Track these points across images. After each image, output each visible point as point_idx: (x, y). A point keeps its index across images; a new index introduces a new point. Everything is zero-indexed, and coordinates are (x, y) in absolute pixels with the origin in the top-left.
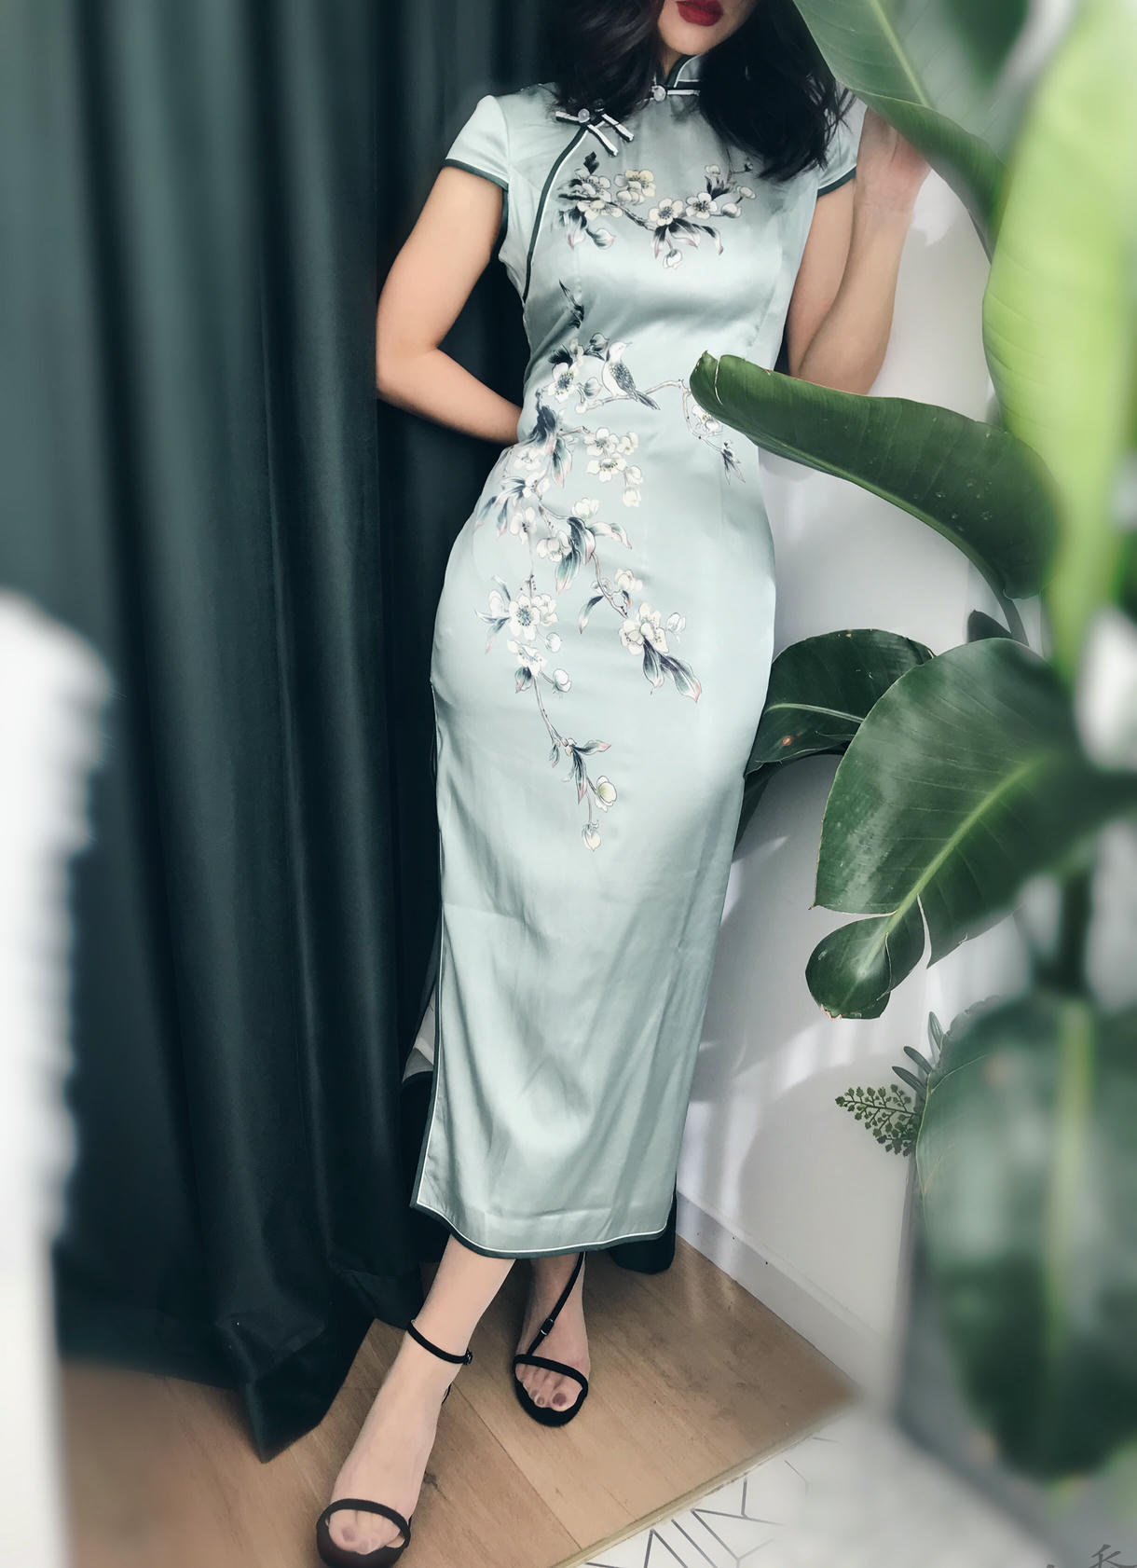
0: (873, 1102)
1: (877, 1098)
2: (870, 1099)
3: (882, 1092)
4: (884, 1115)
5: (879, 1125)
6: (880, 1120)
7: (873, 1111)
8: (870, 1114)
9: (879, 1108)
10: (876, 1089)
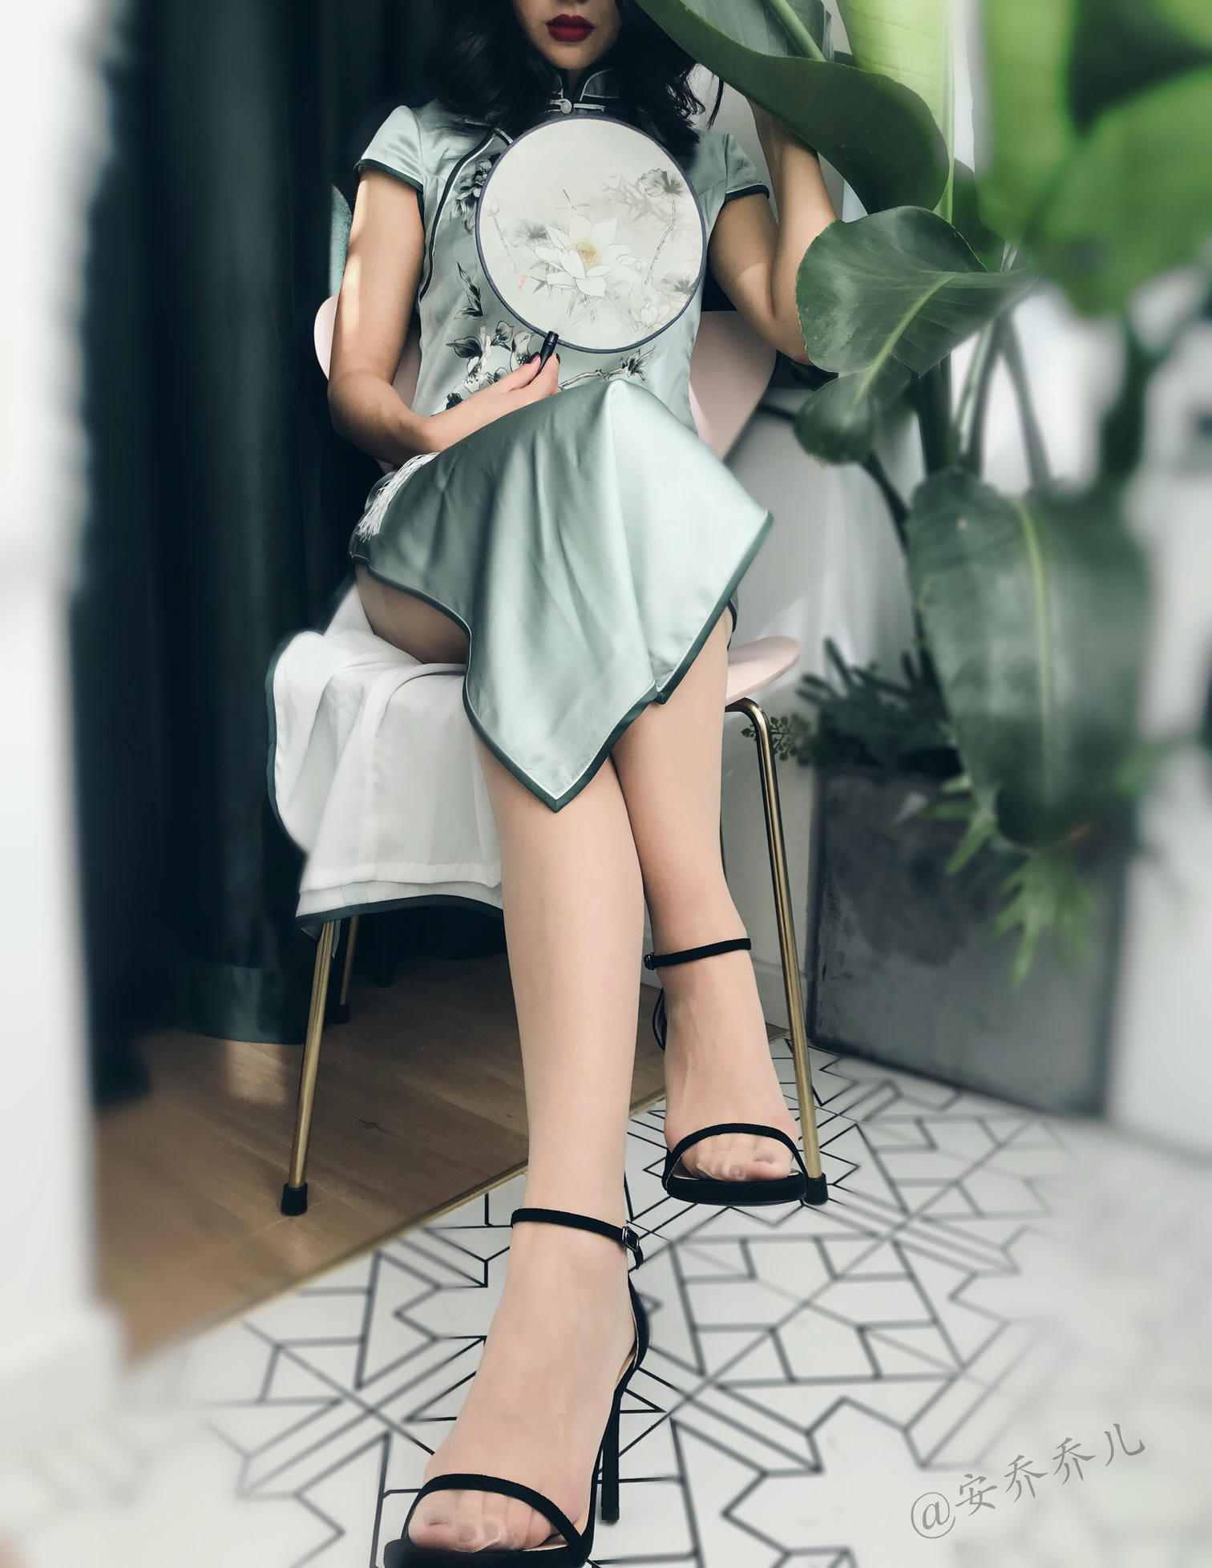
0: (777, 729)
1: (781, 726)
2: (774, 726)
3: (784, 720)
4: (788, 740)
5: (785, 749)
6: (785, 744)
7: (778, 737)
8: (776, 740)
9: (784, 734)
10: (779, 718)
